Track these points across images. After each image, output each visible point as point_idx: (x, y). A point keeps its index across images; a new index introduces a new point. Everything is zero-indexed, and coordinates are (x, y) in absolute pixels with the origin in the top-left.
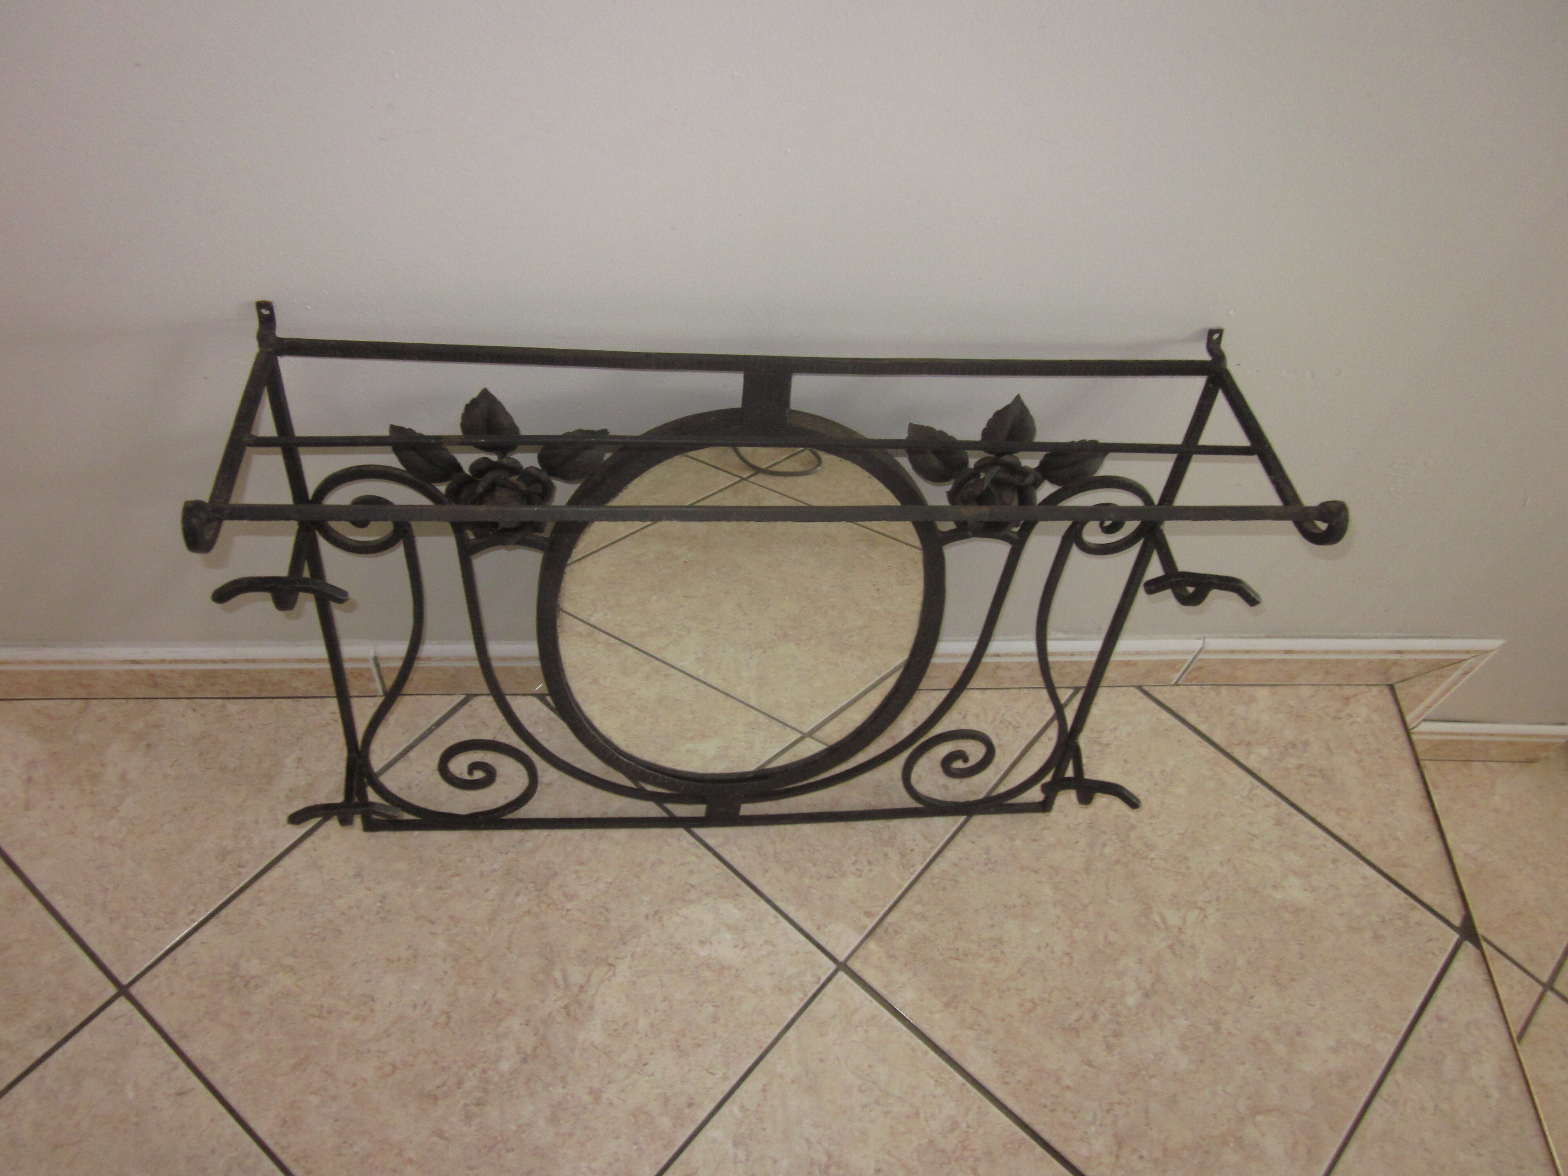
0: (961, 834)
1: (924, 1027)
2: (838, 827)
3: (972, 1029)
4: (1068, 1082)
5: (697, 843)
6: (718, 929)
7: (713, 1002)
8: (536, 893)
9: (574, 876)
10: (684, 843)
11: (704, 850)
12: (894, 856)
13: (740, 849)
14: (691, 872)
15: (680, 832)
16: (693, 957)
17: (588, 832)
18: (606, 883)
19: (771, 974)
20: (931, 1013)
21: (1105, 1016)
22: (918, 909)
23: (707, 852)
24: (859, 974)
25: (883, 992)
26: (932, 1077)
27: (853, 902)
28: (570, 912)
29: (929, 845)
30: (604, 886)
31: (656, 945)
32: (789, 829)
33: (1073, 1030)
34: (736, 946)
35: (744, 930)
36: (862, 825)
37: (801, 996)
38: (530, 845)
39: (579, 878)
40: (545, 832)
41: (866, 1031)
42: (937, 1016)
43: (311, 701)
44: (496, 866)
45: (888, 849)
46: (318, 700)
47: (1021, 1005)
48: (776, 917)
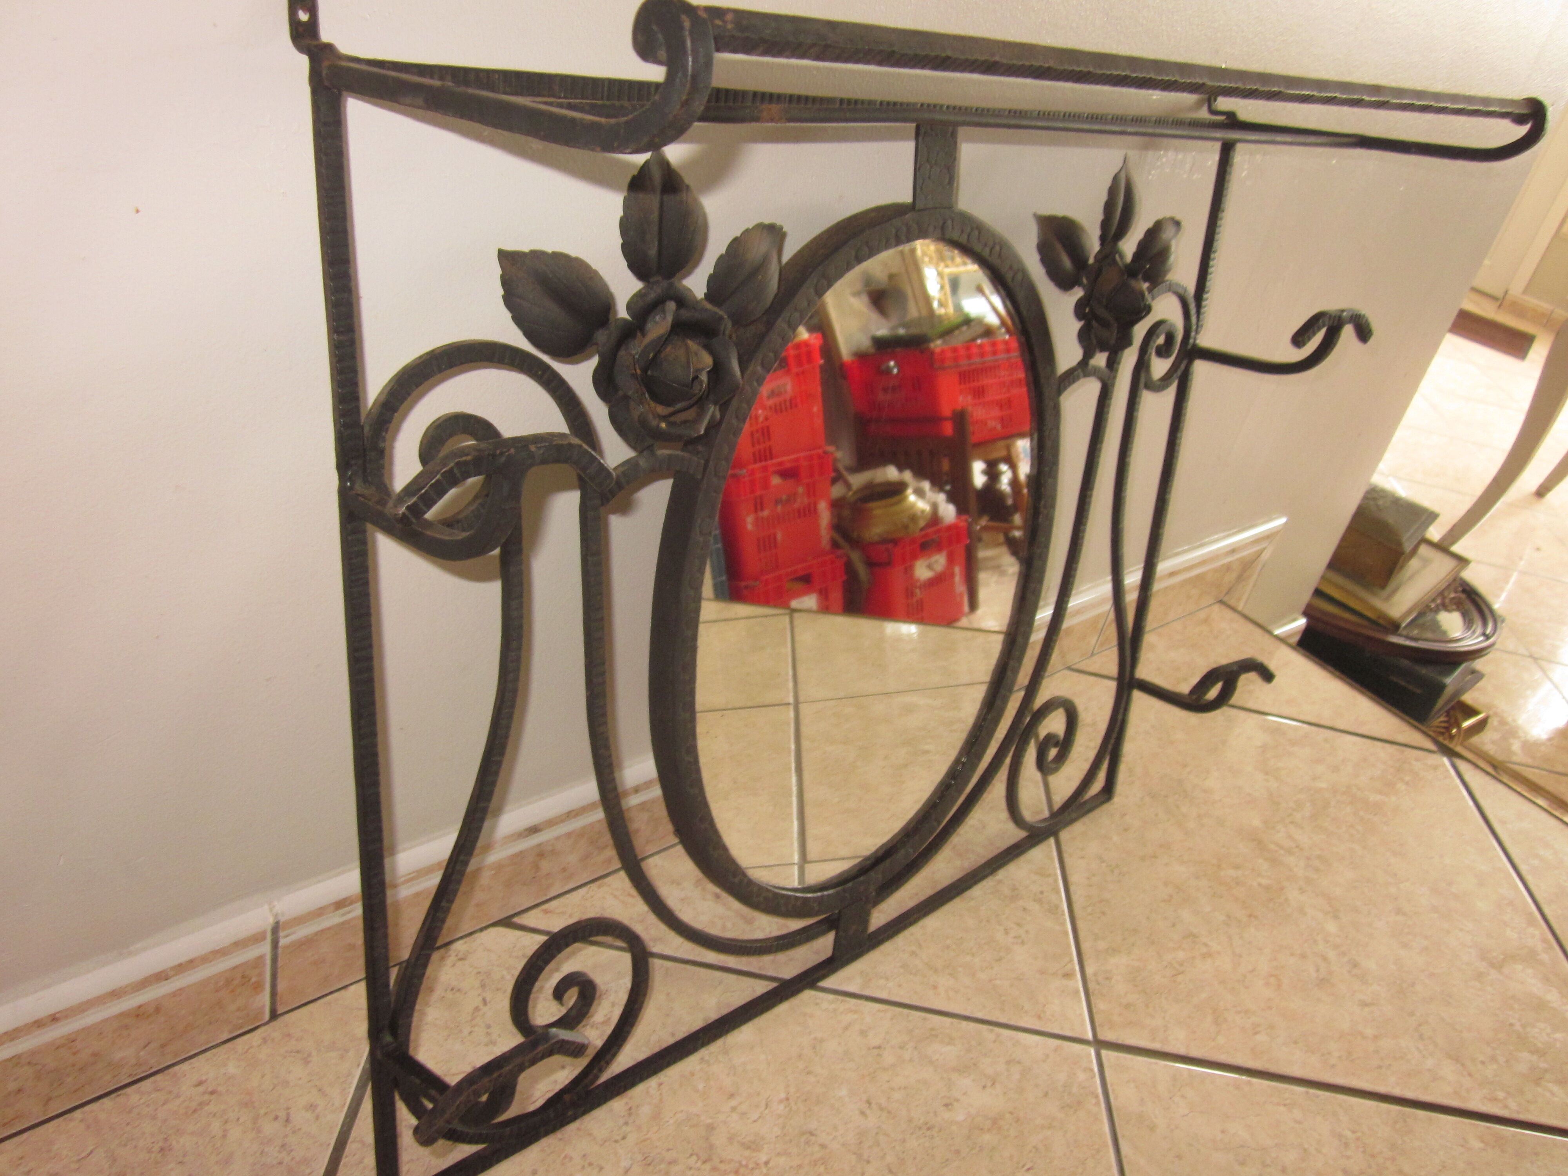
0: (1066, 856)
1: (1223, 1058)
2: (956, 905)
3: (1256, 1033)
4: (1369, 1032)
5: (840, 998)
6: (950, 1079)
7: (1023, 1166)
8: (708, 1166)
9: (735, 1116)
10: (825, 1005)
11: (853, 1001)
12: (1035, 907)
13: (887, 979)
14: (863, 1033)
15: (808, 995)
16: (954, 1128)
17: (704, 1053)
18: (781, 1101)
19: (1046, 1095)
20: (1214, 1040)
21: (1331, 954)
22: (1102, 945)
23: (859, 1001)
24: (1120, 1042)
25: (1156, 1046)
26: (1278, 1104)
27: (1042, 972)
28: (771, 1164)
29: (1051, 880)
30: (782, 1107)
31: (904, 1141)
32: (915, 931)
33: (1323, 982)
34: (984, 1087)
35: (975, 1065)
36: (977, 891)
37: (1094, 1101)
38: (646, 1111)
39: (743, 1114)
40: (652, 1083)
41: (1183, 1097)
42: (1221, 1040)
43: (146, 1085)
44: (624, 1164)
45: (1021, 903)
46: (158, 1077)
47: (1267, 984)
48: (991, 1031)
